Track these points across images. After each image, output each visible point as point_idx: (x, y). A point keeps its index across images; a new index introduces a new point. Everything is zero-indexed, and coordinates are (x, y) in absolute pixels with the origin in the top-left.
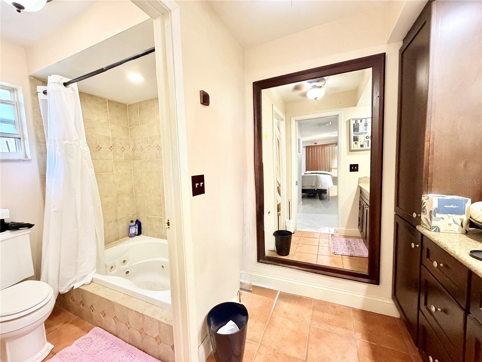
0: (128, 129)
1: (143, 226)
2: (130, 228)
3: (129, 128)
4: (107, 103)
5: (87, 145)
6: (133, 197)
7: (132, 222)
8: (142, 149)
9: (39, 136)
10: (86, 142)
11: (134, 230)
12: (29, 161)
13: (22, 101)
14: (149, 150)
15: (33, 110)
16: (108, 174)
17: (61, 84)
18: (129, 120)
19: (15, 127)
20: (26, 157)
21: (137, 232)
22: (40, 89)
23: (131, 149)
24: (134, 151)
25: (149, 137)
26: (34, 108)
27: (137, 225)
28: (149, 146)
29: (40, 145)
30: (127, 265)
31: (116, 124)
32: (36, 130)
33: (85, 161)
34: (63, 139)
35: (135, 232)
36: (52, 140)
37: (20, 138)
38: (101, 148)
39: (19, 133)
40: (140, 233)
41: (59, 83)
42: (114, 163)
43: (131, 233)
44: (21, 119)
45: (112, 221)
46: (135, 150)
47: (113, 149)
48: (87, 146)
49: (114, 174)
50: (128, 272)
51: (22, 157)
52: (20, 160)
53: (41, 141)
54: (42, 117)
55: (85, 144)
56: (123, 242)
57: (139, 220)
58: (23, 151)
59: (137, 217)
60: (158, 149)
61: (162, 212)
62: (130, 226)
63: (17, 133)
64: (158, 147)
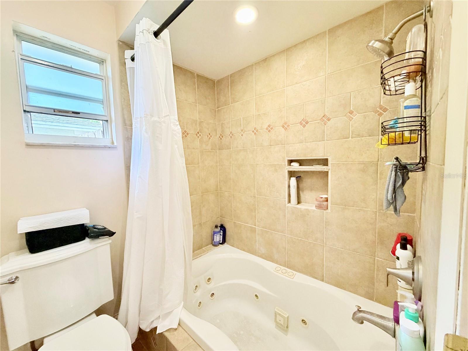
0: (216, 111)
1: (228, 233)
2: (214, 235)
3: (217, 109)
4: (195, 78)
5: (178, 123)
6: (218, 195)
7: (216, 227)
8: (232, 135)
9: (126, 117)
10: (177, 120)
11: (218, 238)
12: (115, 148)
13: (110, 74)
14: (242, 135)
15: (121, 84)
16: (194, 166)
17: (151, 33)
18: (217, 100)
19: (103, 107)
20: (113, 143)
21: (221, 239)
22: (128, 53)
23: (218, 136)
24: (221, 139)
25: (242, 118)
26: (121, 81)
27: (222, 231)
28: (242, 130)
29: (127, 129)
30: (212, 285)
31: (204, 105)
32: (123, 109)
33: (176, 146)
34: (151, 115)
35: (219, 240)
36: (138, 118)
37: (107, 121)
38: (188, 134)
39: (107, 115)
40: (224, 241)
41: (148, 31)
42: (200, 152)
43: (215, 241)
44: (109, 98)
45: (195, 225)
46: (222, 137)
47: (200, 135)
48: (179, 125)
49: (200, 166)
50: (213, 294)
51: (108, 144)
52: (105, 147)
53: (128, 122)
54: (129, 93)
55: (176, 122)
56: (207, 253)
57: (224, 226)
58: (110, 137)
59: (221, 221)
60: (255, 134)
61: (256, 219)
62: (214, 233)
63: (105, 115)
64: (255, 131)
